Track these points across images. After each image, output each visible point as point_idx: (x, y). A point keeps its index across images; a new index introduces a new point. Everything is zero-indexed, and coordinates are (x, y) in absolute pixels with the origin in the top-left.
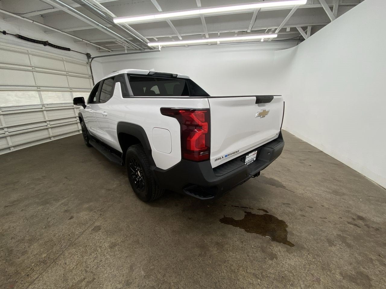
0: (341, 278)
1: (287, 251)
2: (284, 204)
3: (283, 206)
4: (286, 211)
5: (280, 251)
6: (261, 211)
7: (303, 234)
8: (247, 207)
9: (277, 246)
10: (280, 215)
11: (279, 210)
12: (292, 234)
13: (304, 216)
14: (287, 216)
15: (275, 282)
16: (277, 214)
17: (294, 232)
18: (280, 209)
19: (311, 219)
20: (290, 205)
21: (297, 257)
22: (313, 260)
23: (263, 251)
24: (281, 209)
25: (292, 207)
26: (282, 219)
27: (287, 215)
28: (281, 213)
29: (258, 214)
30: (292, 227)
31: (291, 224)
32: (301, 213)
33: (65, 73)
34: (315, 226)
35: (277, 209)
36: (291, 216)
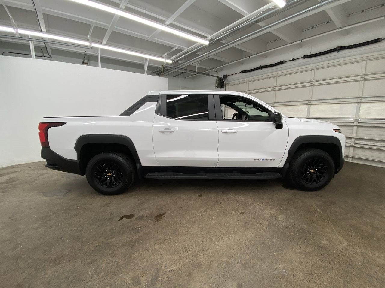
33: (359, 77)
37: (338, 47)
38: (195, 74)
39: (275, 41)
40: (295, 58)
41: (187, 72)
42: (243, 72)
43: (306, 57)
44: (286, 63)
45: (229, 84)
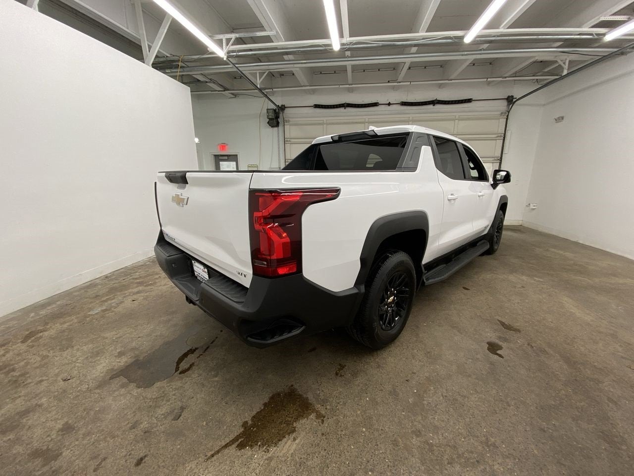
0: (39, 403)
1: (112, 369)
2: (182, 409)
3: (180, 404)
4: (164, 402)
5: (120, 362)
6: (189, 365)
7: (110, 400)
8: (207, 352)
9: (126, 362)
10: (163, 387)
11: (174, 393)
12: (123, 386)
13: (133, 427)
14: (154, 397)
15: (103, 347)
16: (168, 385)
17: (123, 390)
18: (174, 395)
19: (118, 436)
20: (173, 420)
21: (98, 374)
22: (79, 389)
23: (133, 349)
24: (174, 397)
25: (165, 418)
26: (155, 387)
27: (157, 398)
28: (166, 392)
29: (184, 361)
30: (132, 392)
31: (136, 395)
32: (142, 426)
34: (103, 430)
35: (178, 389)
36: (151, 403)
37: (436, 100)
38: (221, 89)
39: (364, 71)
40: (391, 103)
41: (209, 82)
42: (317, 106)
43: (404, 104)
44: (380, 106)
45: (291, 122)
